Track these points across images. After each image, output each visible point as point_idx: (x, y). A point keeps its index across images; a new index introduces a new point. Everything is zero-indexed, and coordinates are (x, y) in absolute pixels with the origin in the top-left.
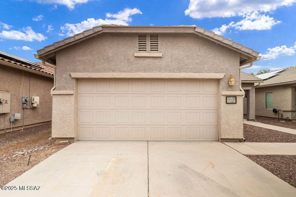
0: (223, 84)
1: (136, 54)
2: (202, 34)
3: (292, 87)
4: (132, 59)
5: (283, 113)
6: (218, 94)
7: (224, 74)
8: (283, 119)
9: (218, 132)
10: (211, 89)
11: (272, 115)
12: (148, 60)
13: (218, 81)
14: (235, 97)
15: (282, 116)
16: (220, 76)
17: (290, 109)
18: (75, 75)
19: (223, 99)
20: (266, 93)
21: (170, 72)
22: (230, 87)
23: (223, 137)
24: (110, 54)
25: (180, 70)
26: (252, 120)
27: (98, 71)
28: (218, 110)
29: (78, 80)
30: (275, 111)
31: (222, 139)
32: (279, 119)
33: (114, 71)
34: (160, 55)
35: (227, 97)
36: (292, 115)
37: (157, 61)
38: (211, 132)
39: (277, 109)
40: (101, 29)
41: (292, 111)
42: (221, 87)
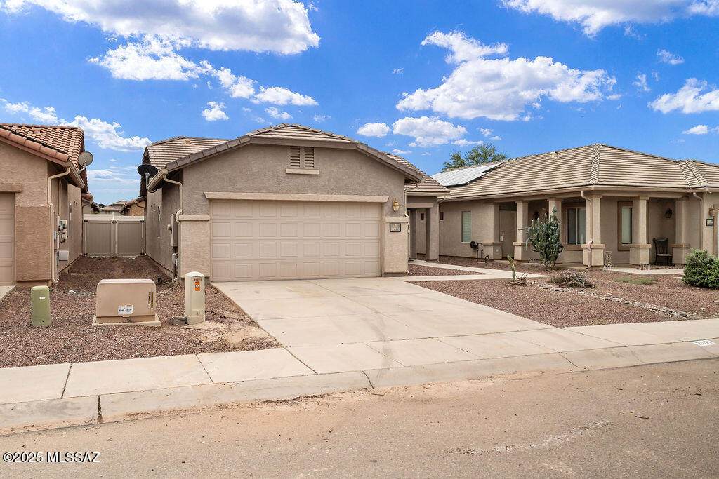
0: (387, 209)
1: (288, 171)
2: (365, 151)
3: (495, 204)
4: (283, 176)
5: (484, 248)
6: (381, 221)
7: (388, 197)
8: (482, 259)
9: (381, 266)
10: (373, 214)
11: (469, 253)
12: (301, 178)
13: (381, 204)
14: (399, 224)
15: (482, 253)
16: (384, 199)
17: (491, 241)
18: (210, 195)
19: (387, 226)
20: (462, 212)
21: (328, 193)
22: (394, 212)
23: (386, 271)
24: (255, 170)
25: (339, 191)
26: (433, 261)
27: (240, 191)
28: (381, 240)
29: (212, 201)
30: (474, 246)
31: (385, 273)
32: (478, 259)
33: (260, 191)
34: (317, 172)
35: (391, 224)
36: (494, 250)
37: (312, 180)
38: (373, 266)
39: (477, 241)
40: (248, 139)
41: (494, 245)
42: (385, 213)
